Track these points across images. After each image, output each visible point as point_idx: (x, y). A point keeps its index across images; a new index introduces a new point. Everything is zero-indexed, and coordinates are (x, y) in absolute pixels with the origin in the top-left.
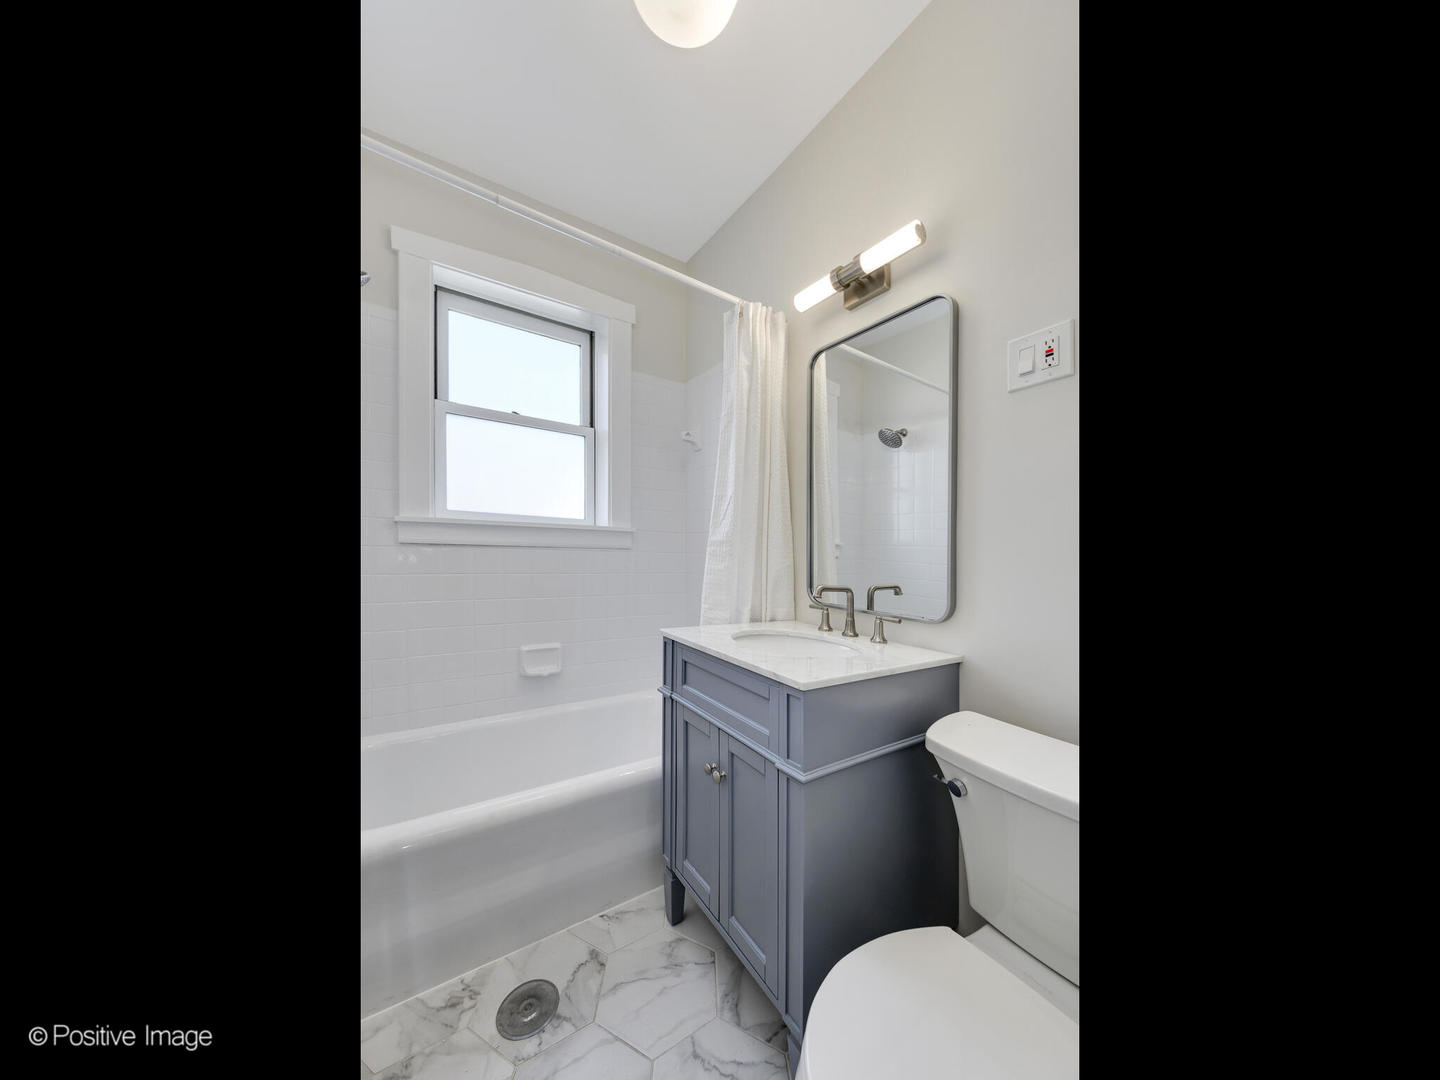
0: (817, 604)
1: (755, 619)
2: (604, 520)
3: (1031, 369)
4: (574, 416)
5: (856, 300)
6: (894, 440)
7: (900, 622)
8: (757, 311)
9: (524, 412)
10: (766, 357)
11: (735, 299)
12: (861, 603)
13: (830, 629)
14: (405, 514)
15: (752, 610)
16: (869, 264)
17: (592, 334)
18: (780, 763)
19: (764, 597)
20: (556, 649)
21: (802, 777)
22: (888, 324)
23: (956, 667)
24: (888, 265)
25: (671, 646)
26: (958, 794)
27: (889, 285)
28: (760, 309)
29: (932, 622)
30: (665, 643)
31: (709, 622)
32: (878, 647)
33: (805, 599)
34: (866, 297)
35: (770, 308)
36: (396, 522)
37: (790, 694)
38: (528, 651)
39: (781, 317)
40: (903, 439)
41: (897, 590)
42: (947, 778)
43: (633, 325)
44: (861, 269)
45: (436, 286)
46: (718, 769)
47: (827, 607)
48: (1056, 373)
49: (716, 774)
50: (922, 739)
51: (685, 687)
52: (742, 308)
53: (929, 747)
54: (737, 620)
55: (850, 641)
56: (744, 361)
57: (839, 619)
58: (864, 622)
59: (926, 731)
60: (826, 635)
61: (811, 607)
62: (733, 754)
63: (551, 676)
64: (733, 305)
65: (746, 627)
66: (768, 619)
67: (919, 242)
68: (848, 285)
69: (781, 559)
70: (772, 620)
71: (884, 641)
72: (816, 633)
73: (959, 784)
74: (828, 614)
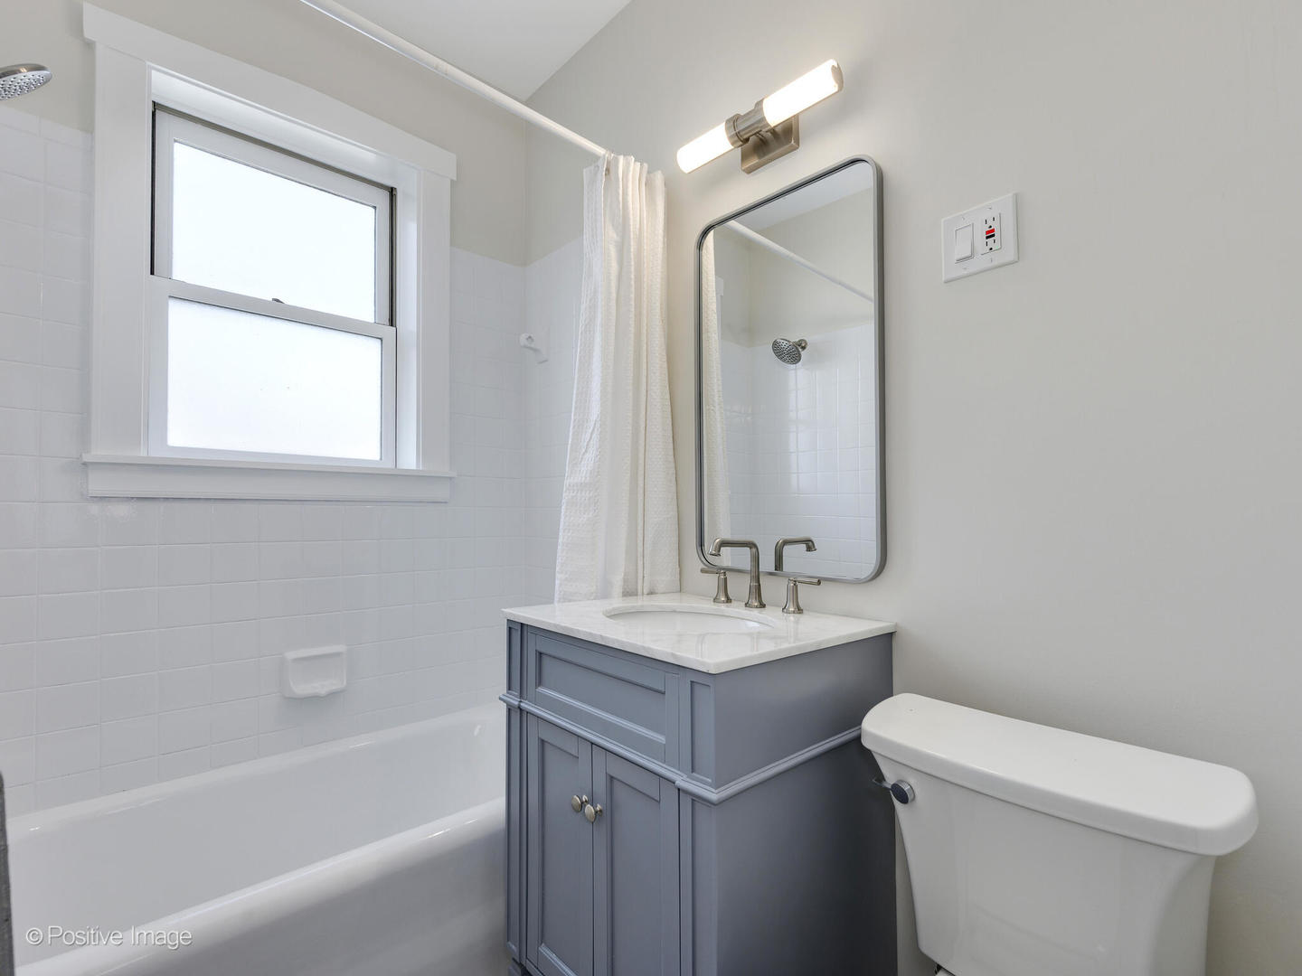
0: (710, 568)
1: (629, 593)
2: (410, 459)
3: (969, 254)
4: (364, 307)
5: (754, 161)
6: (791, 353)
7: (819, 583)
8: (630, 169)
9: (289, 300)
10: (640, 229)
11: (600, 151)
12: (767, 563)
13: (729, 600)
14: (98, 452)
15: (625, 581)
16: (775, 114)
17: (392, 192)
18: (682, 781)
19: (640, 563)
20: (338, 654)
21: (713, 795)
22: (788, 197)
23: (886, 641)
24: (796, 117)
25: (519, 632)
26: (904, 799)
27: (797, 142)
28: (632, 164)
29: (858, 582)
30: (510, 629)
31: (567, 598)
32: (792, 618)
33: (694, 562)
34: (767, 157)
35: (646, 165)
36: (85, 464)
37: (695, 679)
38: (296, 660)
39: (659, 178)
40: (803, 353)
41: (810, 545)
42: (890, 778)
43: (452, 181)
44: (763, 119)
45: (154, 103)
46: (592, 802)
47: (724, 571)
48: (999, 258)
49: (589, 809)
50: (859, 732)
51: (540, 689)
52: (608, 163)
53: (866, 743)
54: (604, 594)
55: (755, 613)
56: (612, 234)
57: (740, 586)
58: (774, 589)
59: (860, 724)
60: (723, 607)
61: (702, 571)
62: (612, 778)
63: (333, 695)
64: (594, 158)
65: (617, 603)
66: (645, 592)
67: (836, 90)
68: (747, 140)
69: (660, 509)
70: (651, 593)
71: (799, 610)
72: (709, 606)
73: (906, 788)
74: (726, 579)
